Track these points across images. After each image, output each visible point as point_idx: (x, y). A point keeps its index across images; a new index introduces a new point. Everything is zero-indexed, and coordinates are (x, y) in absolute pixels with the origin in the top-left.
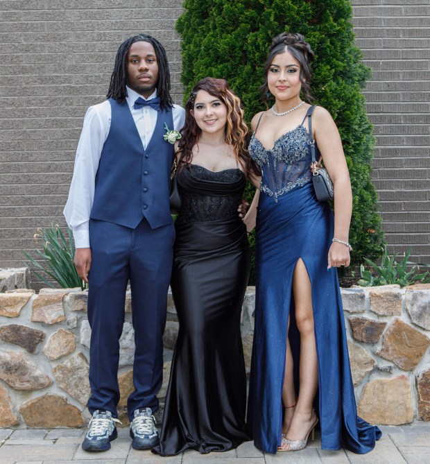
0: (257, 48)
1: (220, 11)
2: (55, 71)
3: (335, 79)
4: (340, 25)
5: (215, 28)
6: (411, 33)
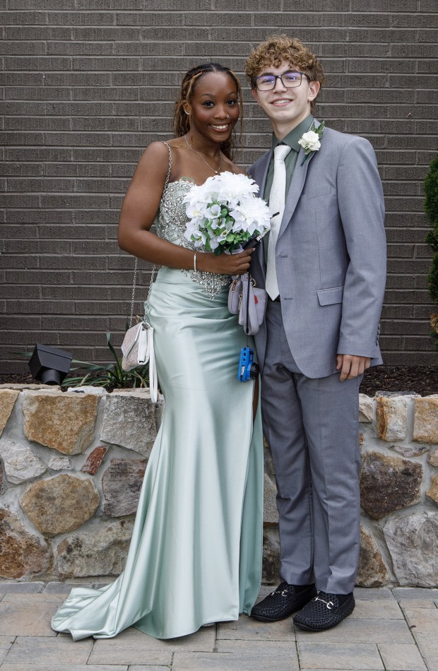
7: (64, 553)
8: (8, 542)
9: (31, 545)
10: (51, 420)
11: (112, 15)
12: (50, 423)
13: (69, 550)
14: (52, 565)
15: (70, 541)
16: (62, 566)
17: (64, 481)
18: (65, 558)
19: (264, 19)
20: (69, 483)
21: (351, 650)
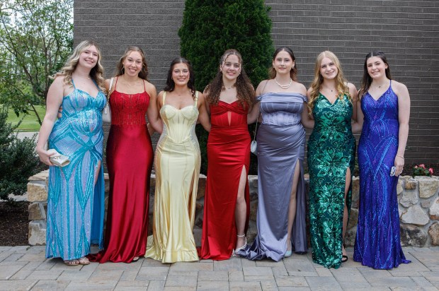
0: (219, 48)
1: (200, 28)
2: (114, 53)
3: (260, 65)
4: (264, 36)
5: (197, 36)
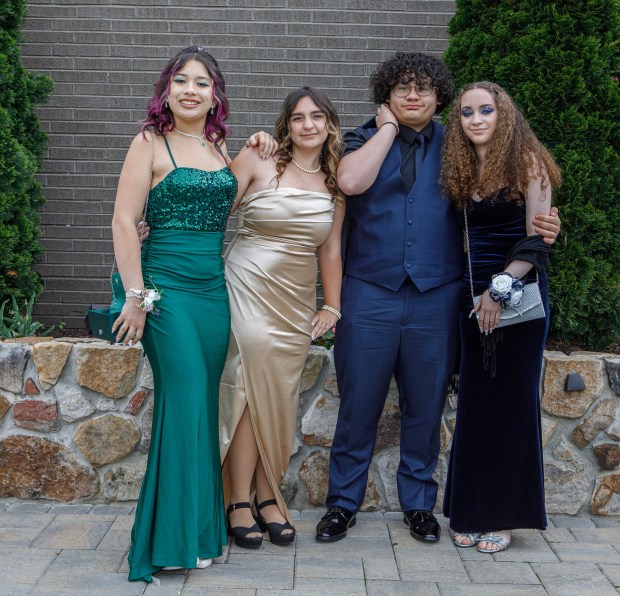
6: (145, 39)
7: (109, 481)
8: (62, 471)
9: (81, 474)
10: (99, 368)
11: (166, 23)
12: (98, 371)
13: (114, 478)
14: (99, 490)
15: (114, 470)
16: (107, 492)
17: (109, 420)
18: (110, 484)
19: (296, 29)
20: (114, 422)
21: (339, 563)
